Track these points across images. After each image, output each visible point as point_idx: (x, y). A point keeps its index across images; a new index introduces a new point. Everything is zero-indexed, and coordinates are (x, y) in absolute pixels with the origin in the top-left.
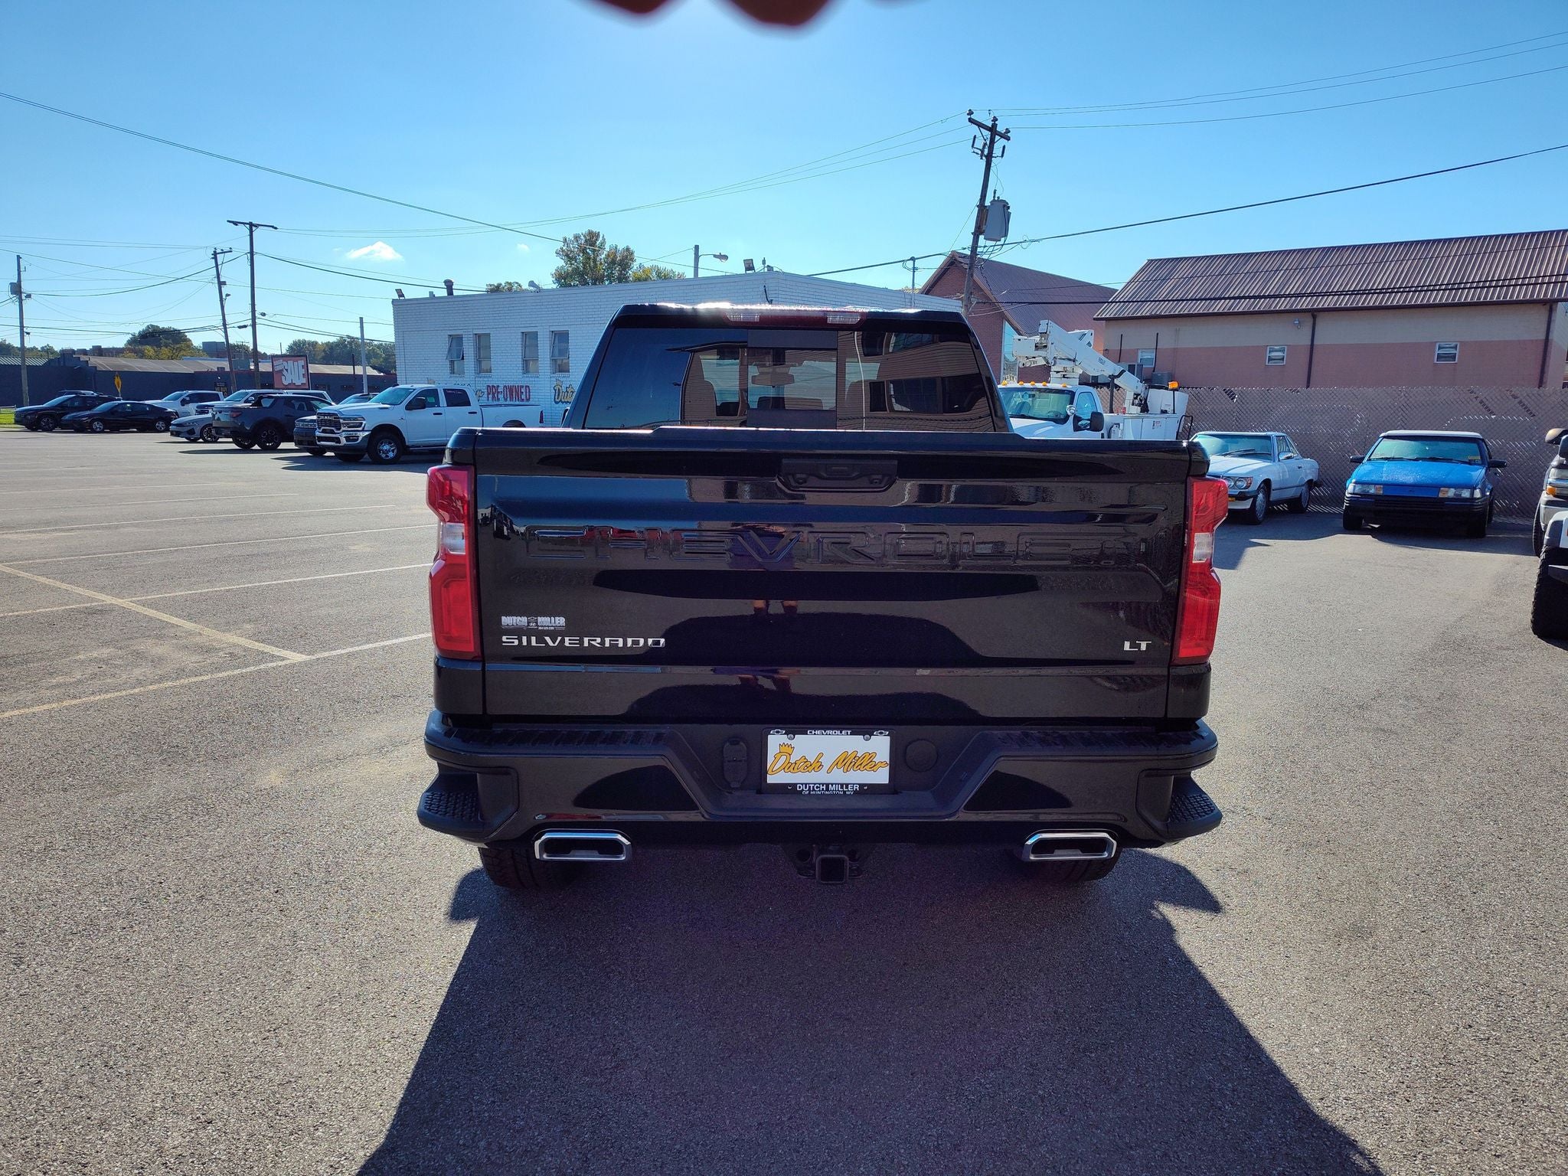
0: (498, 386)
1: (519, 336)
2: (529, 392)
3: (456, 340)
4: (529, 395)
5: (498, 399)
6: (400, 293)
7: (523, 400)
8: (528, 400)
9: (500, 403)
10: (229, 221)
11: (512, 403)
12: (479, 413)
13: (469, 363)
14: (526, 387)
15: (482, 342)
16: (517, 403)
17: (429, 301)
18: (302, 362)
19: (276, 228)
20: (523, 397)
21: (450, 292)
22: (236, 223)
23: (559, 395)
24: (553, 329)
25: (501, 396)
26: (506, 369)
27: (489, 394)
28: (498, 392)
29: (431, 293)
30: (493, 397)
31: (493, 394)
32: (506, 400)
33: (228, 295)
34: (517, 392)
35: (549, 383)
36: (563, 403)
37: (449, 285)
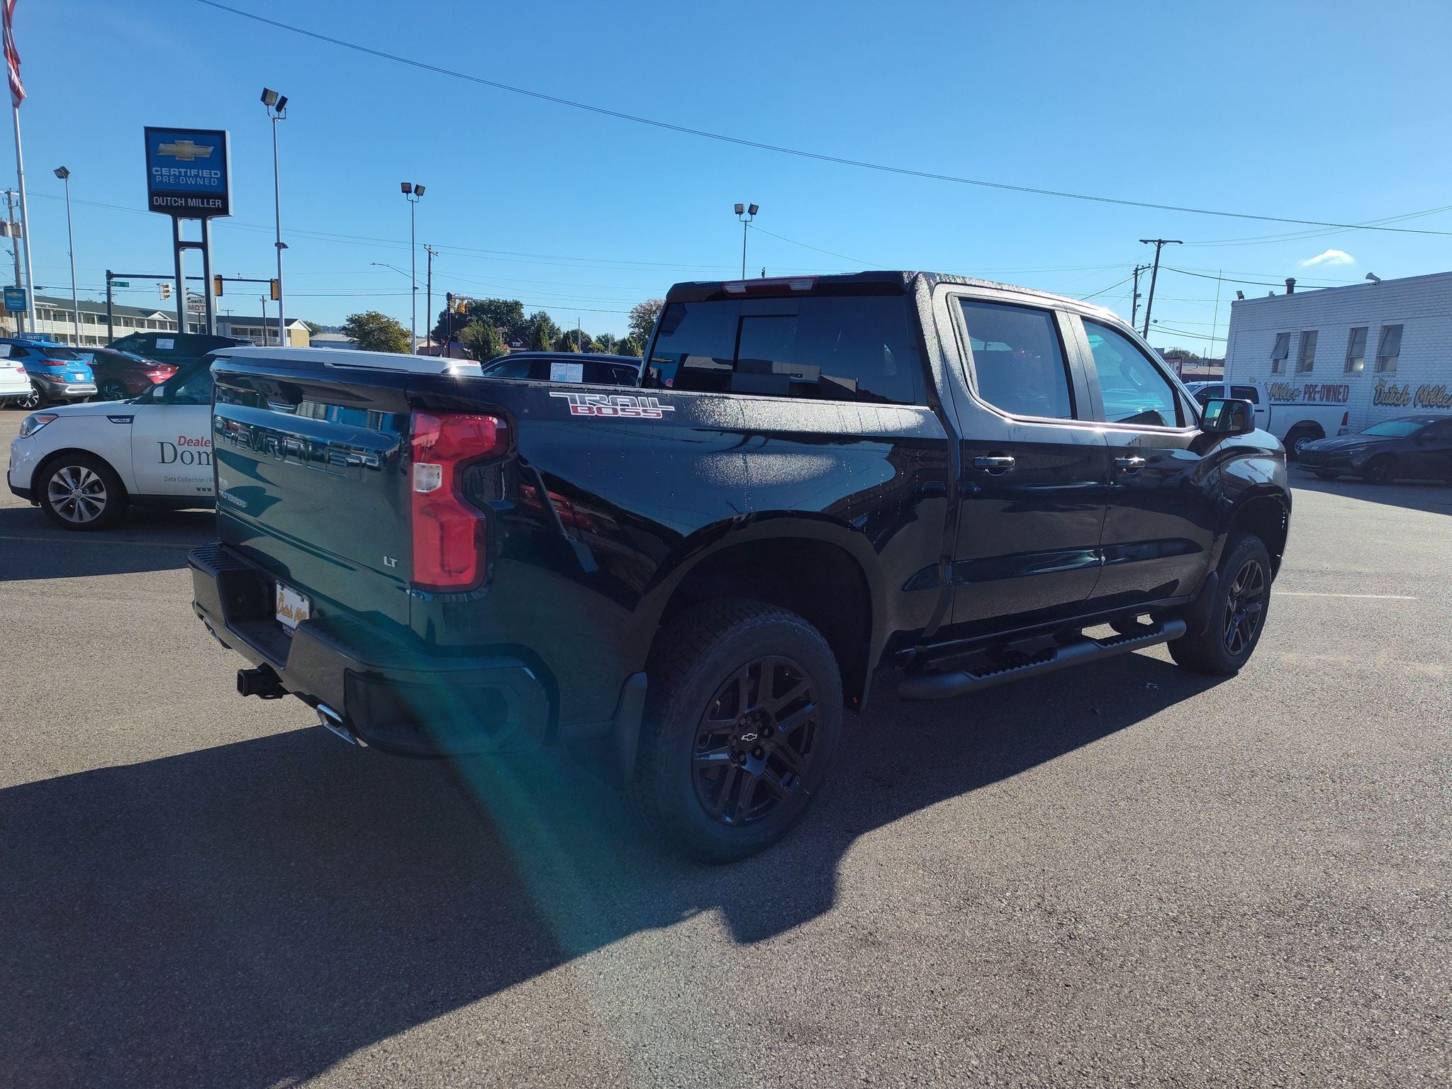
0: (1316, 386)
1: (1348, 332)
2: (1348, 392)
3: (1283, 338)
4: (1347, 395)
5: (1314, 399)
6: (1240, 295)
7: (1339, 401)
8: (1345, 401)
9: (1315, 403)
10: (1141, 241)
11: (1328, 403)
12: (1266, 414)
13: (1292, 363)
14: (1346, 386)
15: (1308, 339)
16: (1333, 403)
17: (1269, 301)
18: (1177, 364)
19: (1182, 243)
20: (1341, 397)
21: (1290, 290)
22: (1145, 242)
23: (1379, 396)
24: (1386, 324)
25: (1317, 396)
26: (1328, 366)
27: (1305, 393)
28: (1315, 392)
29: (1271, 293)
30: (1310, 396)
31: (1310, 394)
32: (1322, 400)
33: (1139, 306)
34: (1335, 394)
35: (1371, 382)
36: (1382, 404)
37: (1291, 283)
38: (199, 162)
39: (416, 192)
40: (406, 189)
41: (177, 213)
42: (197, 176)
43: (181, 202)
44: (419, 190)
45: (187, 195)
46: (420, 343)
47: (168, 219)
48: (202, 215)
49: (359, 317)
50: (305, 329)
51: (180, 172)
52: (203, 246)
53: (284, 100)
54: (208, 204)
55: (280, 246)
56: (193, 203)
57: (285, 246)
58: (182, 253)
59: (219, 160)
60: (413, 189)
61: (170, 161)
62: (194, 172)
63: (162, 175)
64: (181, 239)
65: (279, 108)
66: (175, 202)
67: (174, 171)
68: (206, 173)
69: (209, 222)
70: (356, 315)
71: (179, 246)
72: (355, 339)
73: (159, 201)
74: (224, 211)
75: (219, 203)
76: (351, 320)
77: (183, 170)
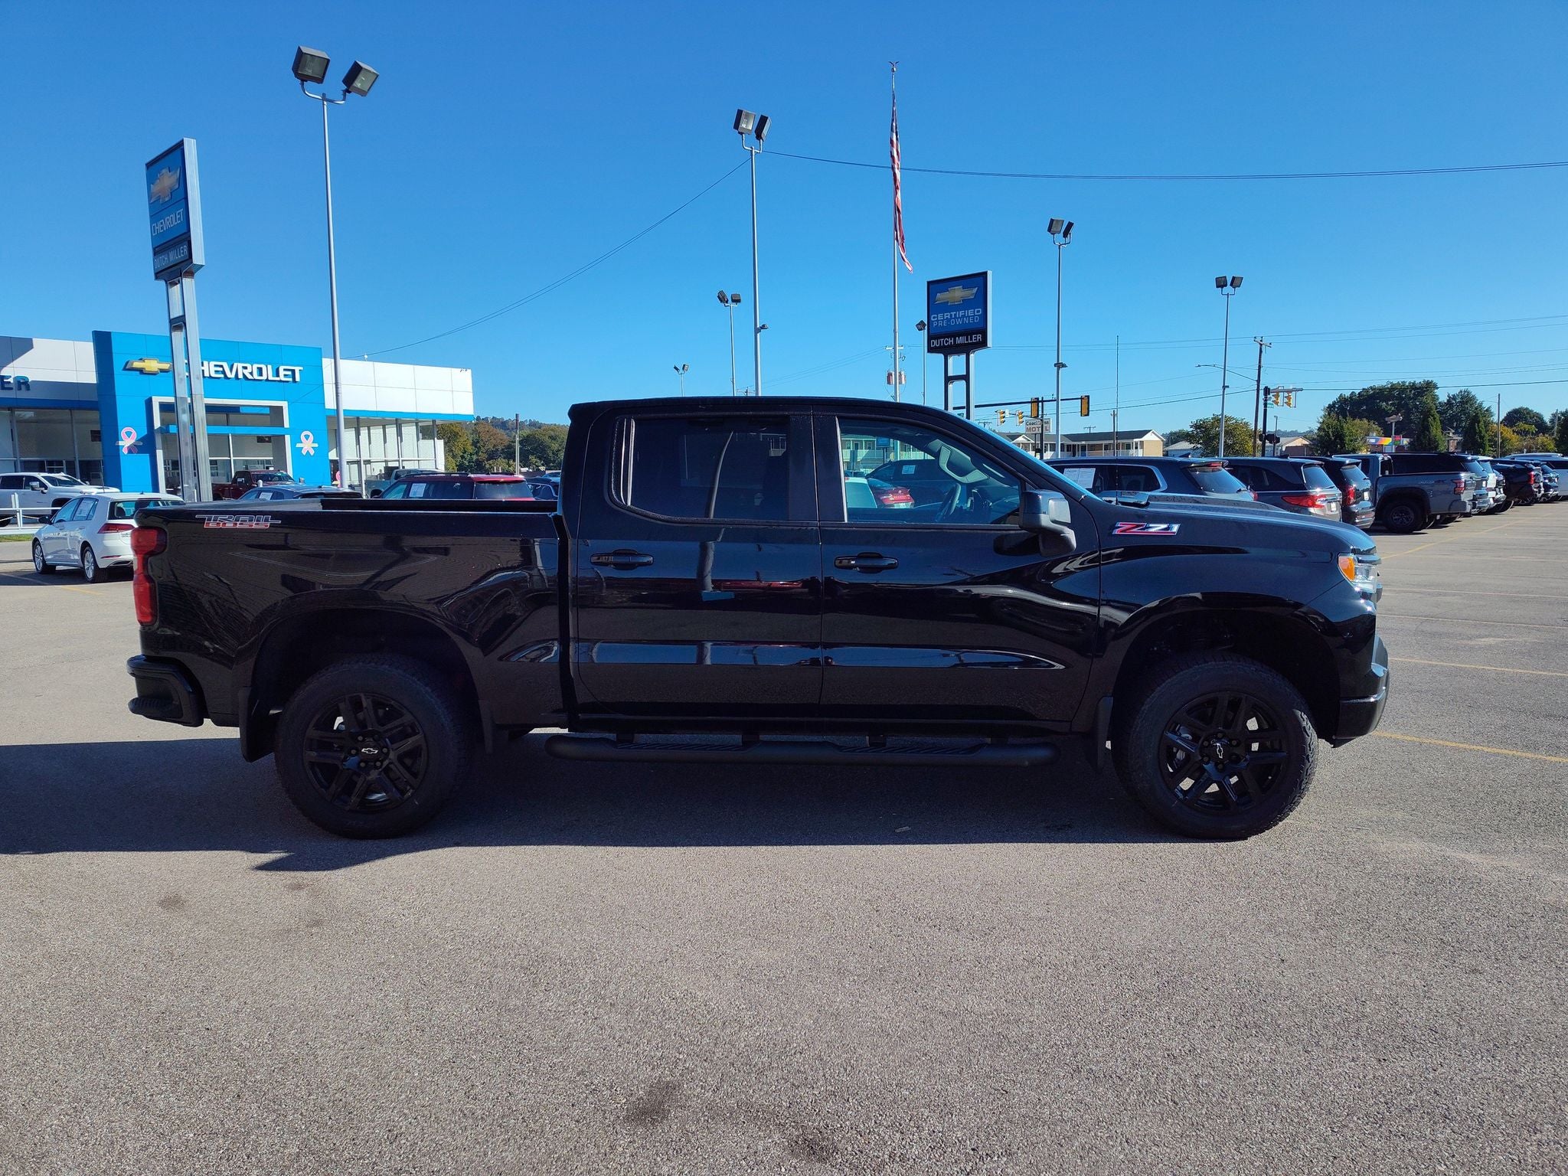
38: (966, 304)
39: (1231, 285)
40: (1221, 283)
41: (947, 351)
42: (963, 316)
43: (951, 341)
44: (1236, 282)
45: (954, 335)
46: (1287, 443)
47: (941, 356)
48: (966, 349)
49: (1204, 422)
50: (1158, 439)
51: (951, 315)
52: (966, 378)
53: (1070, 225)
54: (971, 339)
55: (1059, 365)
56: (960, 340)
57: (1064, 366)
58: (950, 386)
59: (981, 300)
60: (1229, 283)
61: (945, 307)
62: (961, 313)
63: (938, 321)
64: (950, 374)
65: (1066, 234)
66: (947, 342)
67: (947, 315)
68: (970, 312)
69: (972, 355)
70: (1201, 420)
71: (949, 380)
72: (1199, 446)
73: (935, 343)
74: (983, 344)
75: (979, 337)
76: (1197, 426)
77: (953, 313)
